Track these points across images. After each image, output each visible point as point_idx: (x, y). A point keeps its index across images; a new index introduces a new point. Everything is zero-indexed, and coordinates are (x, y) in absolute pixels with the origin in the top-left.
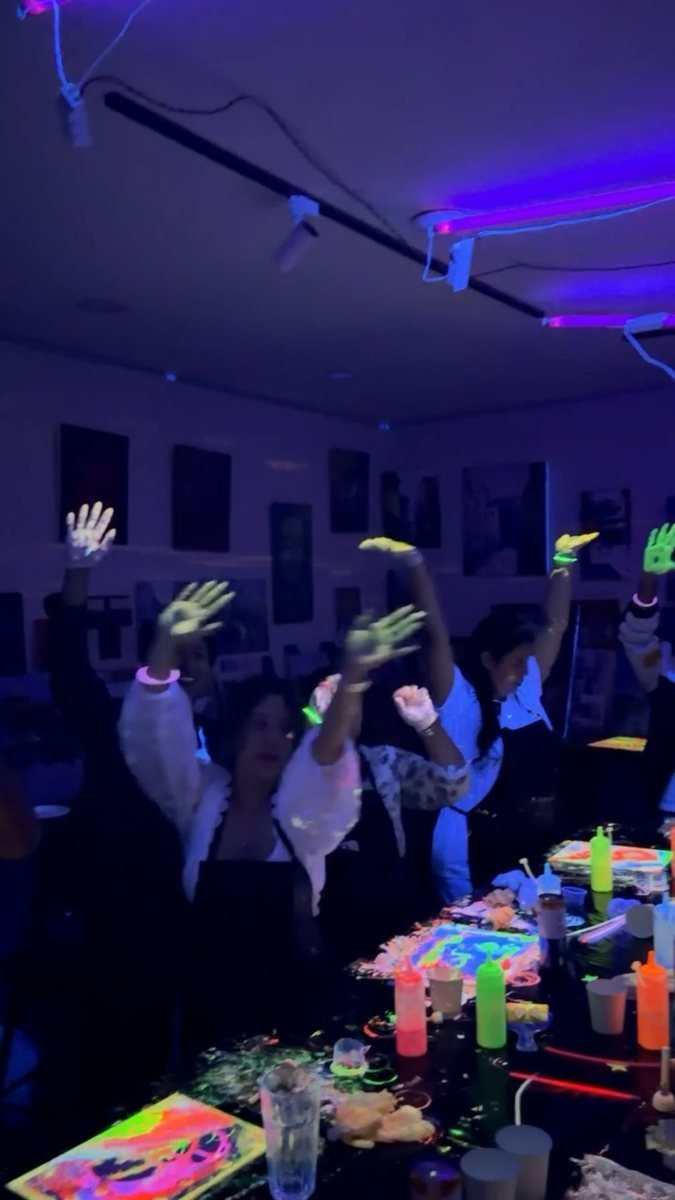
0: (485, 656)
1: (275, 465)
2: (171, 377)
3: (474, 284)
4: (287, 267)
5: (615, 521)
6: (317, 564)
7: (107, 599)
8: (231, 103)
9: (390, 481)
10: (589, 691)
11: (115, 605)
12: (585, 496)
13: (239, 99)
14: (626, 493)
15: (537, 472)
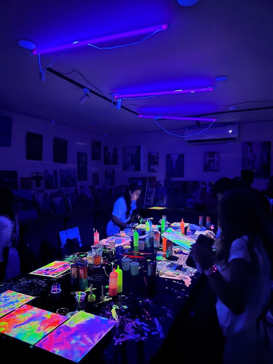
0: (130, 191)
1: (78, 143)
2: (54, 122)
3: (122, 107)
4: (82, 102)
5: (155, 160)
6: (88, 167)
7: (37, 173)
8: (72, 72)
9: (106, 149)
10: (149, 197)
11: (39, 175)
12: (149, 154)
13: (74, 71)
14: (158, 153)
15: (139, 147)
